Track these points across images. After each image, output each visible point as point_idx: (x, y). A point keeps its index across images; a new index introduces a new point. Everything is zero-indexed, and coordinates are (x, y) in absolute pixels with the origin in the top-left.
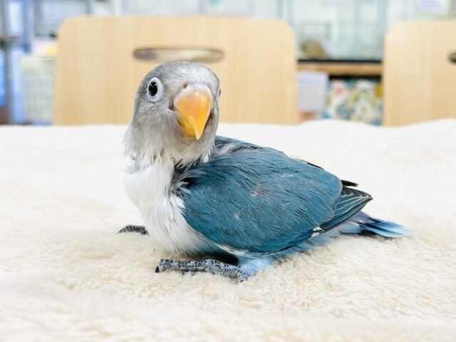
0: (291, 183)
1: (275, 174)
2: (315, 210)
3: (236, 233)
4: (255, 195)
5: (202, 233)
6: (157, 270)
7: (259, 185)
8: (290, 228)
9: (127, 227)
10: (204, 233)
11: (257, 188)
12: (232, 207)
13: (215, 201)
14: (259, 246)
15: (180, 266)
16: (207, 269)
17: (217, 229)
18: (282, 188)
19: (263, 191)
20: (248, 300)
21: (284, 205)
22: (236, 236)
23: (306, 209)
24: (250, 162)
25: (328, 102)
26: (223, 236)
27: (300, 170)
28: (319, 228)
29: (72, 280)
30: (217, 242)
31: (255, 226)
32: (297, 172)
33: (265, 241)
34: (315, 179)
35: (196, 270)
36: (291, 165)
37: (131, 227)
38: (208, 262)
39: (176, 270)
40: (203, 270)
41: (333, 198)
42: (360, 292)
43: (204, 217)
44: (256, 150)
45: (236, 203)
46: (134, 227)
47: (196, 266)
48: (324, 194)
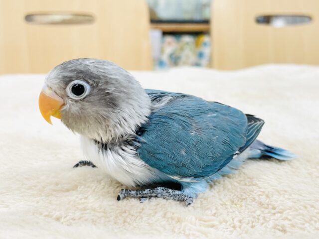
0: (215, 120)
1: (203, 115)
2: (234, 138)
3: (184, 166)
4: (193, 134)
5: (157, 168)
6: (119, 199)
7: (194, 125)
8: (220, 155)
9: (80, 162)
10: (159, 169)
11: (193, 127)
12: (178, 145)
13: (166, 143)
14: (200, 173)
15: (137, 194)
16: (159, 195)
17: (169, 164)
18: (211, 125)
19: (198, 130)
20: (205, 221)
21: (214, 138)
22: (184, 168)
23: (228, 139)
24: (184, 108)
26: (174, 169)
27: (218, 110)
29: (57, 214)
30: (169, 174)
31: (197, 158)
32: (217, 111)
33: (204, 168)
34: (229, 115)
35: (150, 197)
36: (212, 107)
37: (83, 162)
38: (160, 189)
39: (134, 197)
40: (156, 196)
41: (244, 128)
42: (290, 209)
43: (159, 156)
44: (185, 99)
45: (181, 142)
46: (86, 162)
47: (150, 193)
48: (238, 126)
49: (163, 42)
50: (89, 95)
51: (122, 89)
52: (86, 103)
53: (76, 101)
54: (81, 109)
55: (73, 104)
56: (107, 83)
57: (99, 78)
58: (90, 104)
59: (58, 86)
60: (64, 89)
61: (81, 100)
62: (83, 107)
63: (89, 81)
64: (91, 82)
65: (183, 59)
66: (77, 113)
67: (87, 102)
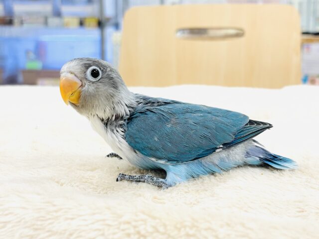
1: (188, 114)
3: (157, 149)
6: (117, 180)
11: (171, 122)
12: (152, 133)
15: (130, 178)
16: (146, 181)
18: (191, 121)
21: (191, 132)
23: (209, 135)
26: (149, 152)
27: (212, 112)
28: (221, 146)
35: (140, 181)
38: (146, 177)
39: (127, 180)
40: (144, 182)
47: (139, 178)
50: (102, 78)
52: (100, 84)
53: (93, 83)
54: (96, 88)
55: (90, 85)
56: (111, 70)
57: (106, 67)
58: (103, 84)
59: (80, 70)
60: (85, 72)
61: (96, 81)
62: (98, 87)
64: (102, 68)
66: (93, 92)
67: (100, 82)
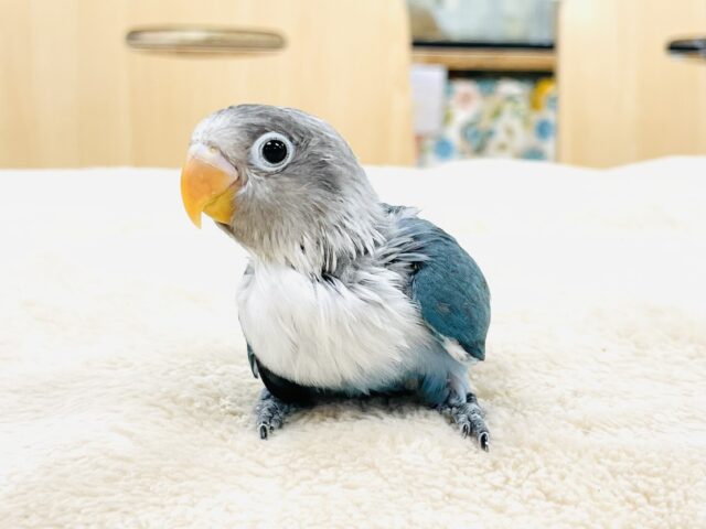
25: (447, 119)
49: (448, 93)
50: (292, 163)
51: (345, 160)
52: (287, 179)
53: (268, 175)
54: (276, 190)
55: (260, 181)
56: (322, 144)
57: (309, 133)
58: (294, 180)
59: (235, 141)
60: (247, 148)
61: (277, 172)
62: (280, 186)
63: (294, 136)
64: (296, 138)
65: (500, 137)
66: (267, 199)
67: (287, 175)
